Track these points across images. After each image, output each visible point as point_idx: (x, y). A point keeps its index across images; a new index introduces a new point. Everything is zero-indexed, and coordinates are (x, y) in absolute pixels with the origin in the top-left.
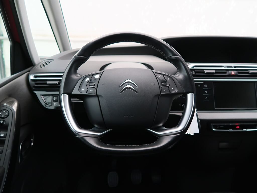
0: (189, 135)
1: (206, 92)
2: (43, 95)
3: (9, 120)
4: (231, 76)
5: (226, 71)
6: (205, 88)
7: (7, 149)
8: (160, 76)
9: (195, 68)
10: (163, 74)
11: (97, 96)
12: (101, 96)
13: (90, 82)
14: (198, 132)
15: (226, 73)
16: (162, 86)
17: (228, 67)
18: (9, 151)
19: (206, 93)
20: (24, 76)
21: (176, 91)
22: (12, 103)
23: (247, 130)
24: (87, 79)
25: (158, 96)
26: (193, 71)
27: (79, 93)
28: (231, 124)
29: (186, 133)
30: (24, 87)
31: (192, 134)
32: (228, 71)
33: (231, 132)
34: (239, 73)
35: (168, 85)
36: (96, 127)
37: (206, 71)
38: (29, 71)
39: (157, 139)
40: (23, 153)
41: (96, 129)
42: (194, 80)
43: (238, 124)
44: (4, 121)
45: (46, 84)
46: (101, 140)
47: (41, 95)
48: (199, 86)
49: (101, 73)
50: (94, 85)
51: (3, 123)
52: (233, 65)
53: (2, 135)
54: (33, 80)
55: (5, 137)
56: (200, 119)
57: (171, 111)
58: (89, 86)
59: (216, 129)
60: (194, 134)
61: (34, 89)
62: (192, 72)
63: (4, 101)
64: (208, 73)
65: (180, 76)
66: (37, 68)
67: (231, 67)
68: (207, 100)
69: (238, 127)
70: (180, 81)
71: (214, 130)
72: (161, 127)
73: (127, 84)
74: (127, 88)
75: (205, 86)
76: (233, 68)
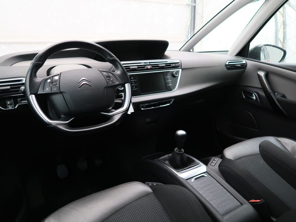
1: (133, 83)
4: (148, 69)
6: (132, 79)
8: (105, 73)
10: (107, 72)
11: (61, 93)
12: (64, 92)
13: (52, 83)
14: (133, 111)
15: (144, 67)
16: (108, 80)
17: (145, 63)
21: (117, 83)
23: (163, 106)
25: (106, 87)
27: (44, 92)
28: (152, 103)
32: (146, 66)
33: (153, 109)
34: (153, 67)
35: (111, 79)
36: (62, 117)
37: (131, 67)
39: (110, 118)
42: (128, 74)
49: (59, 75)
50: (56, 85)
52: (148, 61)
56: (133, 103)
57: (116, 99)
58: (52, 86)
59: (143, 108)
60: (131, 113)
64: (133, 69)
65: (118, 72)
67: (147, 63)
68: (135, 88)
70: (119, 76)
71: (142, 109)
72: (111, 110)
73: (82, 81)
74: (83, 84)
75: (132, 78)
76: (149, 64)
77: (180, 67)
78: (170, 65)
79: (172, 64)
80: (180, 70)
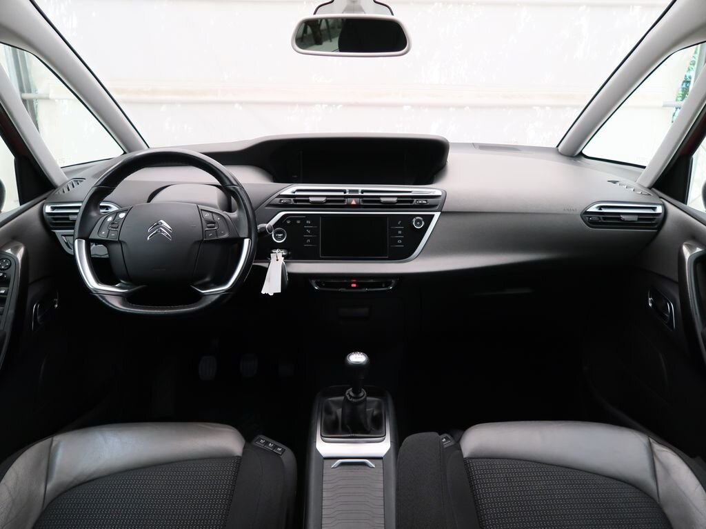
0: (267, 295)
1: (309, 232)
2: (65, 236)
3: (11, 272)
4: (350, 206)
5: (343, 199)
6: (308, 225)
7: (9, 309)
8: (207, 215)
9: (297, 193)
10: (212, 212)
11: (120, 242)
12: (124, 242)
13: (112, 223)
14: (279, 290)
15: (343, 201)
16: (207, 229)
17: (351, 191)
18: (12, 312)
19: (308, 234)
20: (36, 208)
21: (226, 235)
22: (16, 250)
24: (110, 219)
25: (201, 242)
27: (98, 237)
29: (263, 292)
30: (37, 224)
31: (271, 294)
32: (347, 199)
34: (364, 201)
35: (215, 228)
36: (121, 282)
37: (312, 200)
38: (45, 199)
40: (38, 318)
41: (123, 286)
43: (354, 281)
44: (4, 274)
45: (68, 219)
46: (127, 299)
47: (62, 235)
48: (298, 222)
49: (128, 210)
50: (117, 228)
51: (3, 276)
53: (3, 292)
54: (49, 214)
55: (6, 294)
58: (110, 228)
61: (51, 226)
62: (290, 200)
63: (6, 246)
66: (57, 193)
67: (357, 191)
68: (308, 243)
69: (354, 285)
71: (317, 288)
75: (308, 222)
76: (360, 194)
77: (437, 208)
78: (412, 202)
79: (415, 200)
80: (437, 215)
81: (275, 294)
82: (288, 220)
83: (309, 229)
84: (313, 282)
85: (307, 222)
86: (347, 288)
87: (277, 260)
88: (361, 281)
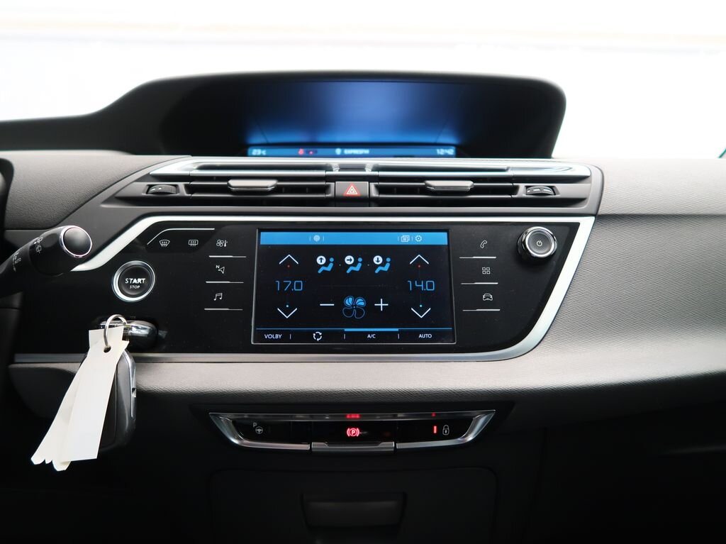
0: (47, 469)
1: (222, 270)
4: (343, 201)
5: (323, 183)
6: (220, 251)
9: (195, 173)
15: (324, 189)
19: (219, 277)
23: (401, 446)
26: (181, 185)
29: (36, 459)
31: (63, 466)
32: (333, 184)
34: (381, 190)
37: (235, 184)
43: (355, 417)
62: (176, 186)
68: (218, 304)
69: (354, 432)
71: (237, 442)
76: (369, 172)
77: (585, 207)
78: (512, 190)
79: (522, 186)
80: (586, 224)
81: (74, 465)
82: (163, 237)
83: (221, 262)
84: (224, 423)
85: (220, 243)
86: (331, 441)
87: (107, 350)
88: (378, 418)
